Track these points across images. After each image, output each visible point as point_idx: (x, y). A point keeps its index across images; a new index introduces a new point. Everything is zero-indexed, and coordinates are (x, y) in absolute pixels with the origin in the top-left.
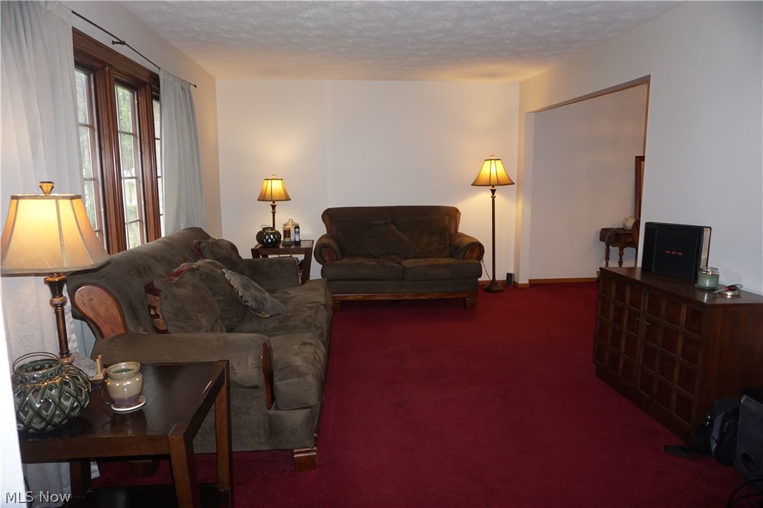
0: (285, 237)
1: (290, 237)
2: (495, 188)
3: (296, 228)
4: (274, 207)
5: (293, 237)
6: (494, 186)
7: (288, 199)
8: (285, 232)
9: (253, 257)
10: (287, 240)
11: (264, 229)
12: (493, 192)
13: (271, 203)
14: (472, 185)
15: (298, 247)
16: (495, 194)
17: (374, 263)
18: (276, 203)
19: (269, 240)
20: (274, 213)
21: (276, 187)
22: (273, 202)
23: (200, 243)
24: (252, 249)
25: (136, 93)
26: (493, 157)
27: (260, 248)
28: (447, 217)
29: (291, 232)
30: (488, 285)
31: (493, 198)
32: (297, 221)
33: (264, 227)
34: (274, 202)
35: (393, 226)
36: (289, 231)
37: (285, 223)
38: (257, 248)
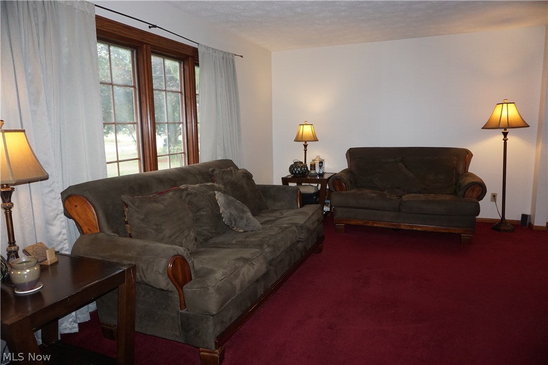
0: (311, 169)
1: (315, 169)
2: (508, 130)
3: (320, 163)
4: (306, 146)
5: (317, 170)
6: (505, 128)
7: (316, 140)
8: (311, 165)
9: (283, 184)
10: (313, 172)
11: (295, 163)
12: (505, 134)
13: (304, 143)
14: (482, 128)
15: (321, 178)
16: (508, 137)
17: (375, 195)
18: (307, 143)
19: (297, 172)
20: (305, 151)
21: (307, 130)
22: (304, 142)
23: (214, 170)
24: (282, 178)
25: (182, 63)
26: (505, 101)
27: (292, 177)
28: (456, 158)
29: (316, 166)
30: (497, 223)
31: (505, 141)
32: (322, 158)
33: (295, 161)
34: (306, 142)
35: (401, 164)
36: (315, 165)
37: (314, 159)
38: (288, 177)
